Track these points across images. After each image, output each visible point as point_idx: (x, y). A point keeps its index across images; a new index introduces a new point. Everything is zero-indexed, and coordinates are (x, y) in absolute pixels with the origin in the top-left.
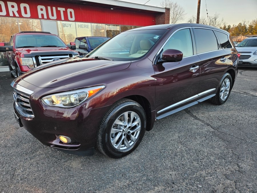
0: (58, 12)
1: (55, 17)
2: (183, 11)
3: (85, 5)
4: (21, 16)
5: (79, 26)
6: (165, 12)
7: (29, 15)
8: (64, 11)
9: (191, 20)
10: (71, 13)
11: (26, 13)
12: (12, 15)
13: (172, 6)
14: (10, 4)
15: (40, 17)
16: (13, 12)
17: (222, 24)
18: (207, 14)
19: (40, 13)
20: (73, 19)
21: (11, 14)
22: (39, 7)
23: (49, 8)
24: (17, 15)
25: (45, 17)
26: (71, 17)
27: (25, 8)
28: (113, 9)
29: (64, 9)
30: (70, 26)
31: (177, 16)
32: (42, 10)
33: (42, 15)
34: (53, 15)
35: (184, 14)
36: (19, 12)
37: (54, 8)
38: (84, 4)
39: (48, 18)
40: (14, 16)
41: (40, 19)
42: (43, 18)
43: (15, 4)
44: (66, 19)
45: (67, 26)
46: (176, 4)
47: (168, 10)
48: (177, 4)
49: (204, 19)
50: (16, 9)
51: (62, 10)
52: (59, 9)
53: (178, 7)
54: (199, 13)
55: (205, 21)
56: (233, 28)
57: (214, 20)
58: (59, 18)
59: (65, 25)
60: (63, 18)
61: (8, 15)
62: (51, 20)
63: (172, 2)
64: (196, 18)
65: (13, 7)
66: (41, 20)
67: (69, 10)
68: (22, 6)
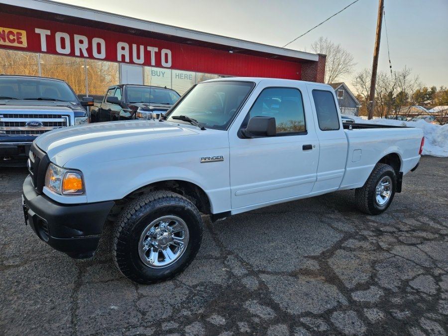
0: (147, 54)
1: (142, 61)
2: (351, 60)
3: (189, 44)
4: (91, 56)
5: (176, 76)
6: (317, 60)
7: (103, 55)
8: (156, 52)
9: (362, 75)
10: (166, 55)
11: (99, 52)
12: (79, 55)
13: (332, 50)
14: (77, 38)
15: (119, 58)
16: (80, 49)
17: (416, 85)
18: (391, 67)
19: (120, 53)
20: (169, 64)
21: (77, 53)
22: (120, 45)
23: (134, 47)
24: (86, 54)
25: (127, 60)
26: (166, 61)
27: (99, 45)
28: (234, 52)
29: (156, 49)
30: (163, 75)
31: (340, 66)
32: (123, 48)
33: (123, 56)
34: (138, 57)
35: (352, 64)
36: (89, 50)
37: (142, 48)
38: (189, 42)
39: (131, 62)
40: (82, 56)
41: (120, 62)
42: (123, 60)
43: (85, 39)
44: (158, 64)
45: (158, 74)
46: (338, 47)
47: (323, 57)
48: (340, 47)
49: (384, 75)
50: (85, 45)
51: (153, 50)
52: (149, 48)
53: (341, 53)
54: (377, 65)
55: (386, 79)
56: (440, 92)
57: (402, 78)
58: (147, 63)
59: (155, 73)
60: (153, 62)
61: (72, 54)
62: (136, 65)
63: (331, 44)
64: (371, 73)
65: (81, 42)
66: (121, 64)
67: (164, 51)
68: (95, 41)
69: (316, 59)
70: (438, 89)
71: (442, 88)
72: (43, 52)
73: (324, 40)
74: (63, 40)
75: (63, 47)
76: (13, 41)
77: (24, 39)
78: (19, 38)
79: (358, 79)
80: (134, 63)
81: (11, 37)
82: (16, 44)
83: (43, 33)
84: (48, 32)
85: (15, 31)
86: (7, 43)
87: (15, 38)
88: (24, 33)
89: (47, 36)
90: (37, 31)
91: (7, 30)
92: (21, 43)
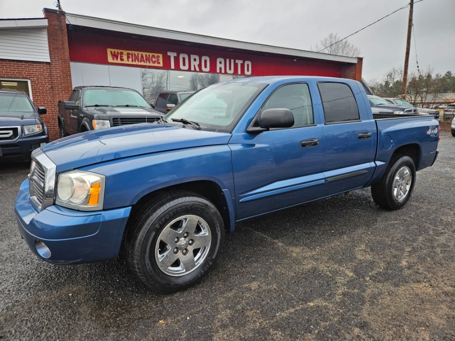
0: (236, 65)
1: (232, 71)
6: (356, 63)
7: (208, 69)
8: (241, 64)
10: (248, 65)
11: (206, 67)
14: (193, 57)
15: (218, 71)
16: (194, 65)
18: (418, 67)
19: (218, 66)
20: (249, 73)
21: (192, 69)
22: (219, 60)
23: (228, 61)
24: (197, 69)
25: (223, 71)
26: (248, 71)
27: (206, 61)
28: (297, 60)
29: (241, 62)
32: (221, 63)
33: (221, 69)
34: (230, 69)
36: (200, 66)
37: (232, 61)
39: (226, 73)
40: (195, 70)
41: (218, 73)
42: (220, 72)
43: (197, 58)
44: (243, 73)
47: (360, 60)
50: (197, 62)
51: (239, 62)
52: (237, 61)
58: (236, 72)
60: (239, 72)
62: (228, 75)
65: (195, 60)
67: (246, 63)
68: (204, 58)
69: (355, 61)
70: (434, 76)
71: (437, 75)
72: (173, 70)
73: (334, 36)
74: (184, 59)
75: (184, 65)
76: (154, 62)
77: (161, 61)
78: (158, 60)
79: (389, 77)
80: (227, 73)
81: (154, 60)
82: (156, 65)
83: (172, 55)
84: (175, 54)
85: (156, 55)
86: (151, 64)
87: (156, 60)
88: (161, 56)
89: (174, 57)
90: (169, 54)
91: (151, 54)
92: (159, 63)
